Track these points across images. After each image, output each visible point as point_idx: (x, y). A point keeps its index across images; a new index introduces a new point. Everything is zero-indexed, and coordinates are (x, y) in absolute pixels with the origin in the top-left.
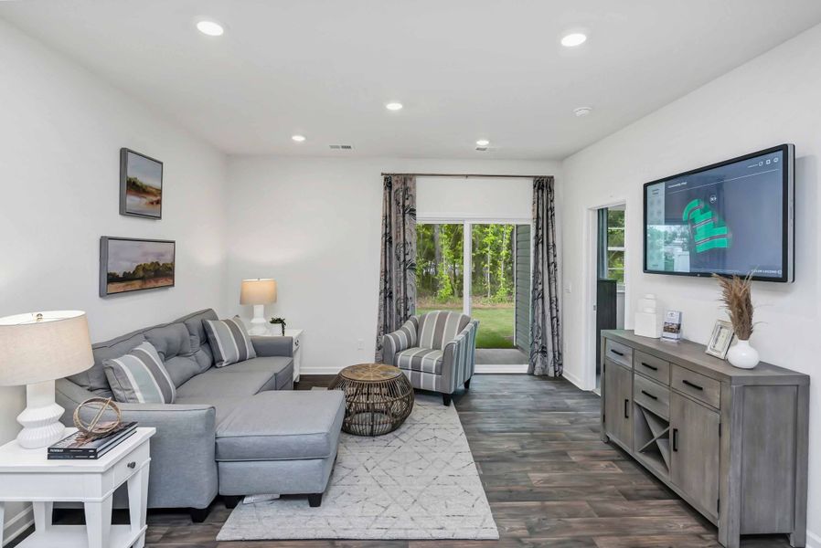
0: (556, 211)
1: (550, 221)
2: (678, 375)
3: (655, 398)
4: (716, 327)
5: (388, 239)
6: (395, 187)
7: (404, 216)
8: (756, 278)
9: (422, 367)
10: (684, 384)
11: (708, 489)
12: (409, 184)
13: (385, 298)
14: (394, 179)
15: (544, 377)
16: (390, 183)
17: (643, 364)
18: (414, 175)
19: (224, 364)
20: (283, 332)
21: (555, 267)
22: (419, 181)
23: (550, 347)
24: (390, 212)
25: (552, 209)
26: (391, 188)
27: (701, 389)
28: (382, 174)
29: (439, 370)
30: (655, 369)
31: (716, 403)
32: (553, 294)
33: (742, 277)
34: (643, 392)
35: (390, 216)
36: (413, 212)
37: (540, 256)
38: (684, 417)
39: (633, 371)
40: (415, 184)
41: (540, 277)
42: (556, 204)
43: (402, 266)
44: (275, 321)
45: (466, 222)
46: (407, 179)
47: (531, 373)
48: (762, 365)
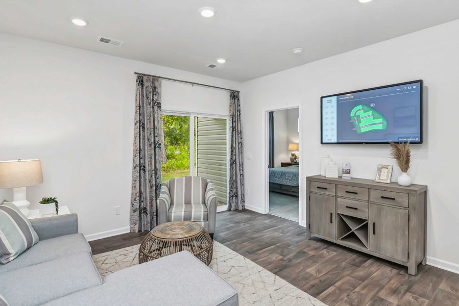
0: (242, 112)
1: (239, 118)
2: (375, 195)
3: (356, 209)
4: (378, 168)
5: (141, 125)
6: (146, 84)
7: (153, 108)
8: (411, 143)
9: (192, 218)
10: (382, 199)
11: (400, 249)
12: (157, 84)
13: (140, 170)
14: (145, 78)
15: (237, 210)
16: (142, 81)
17: (347, 192)
18: (160, 77)
19: (11, 259)
20: (57, 211)
21: (241, 145)
22: (164, 82)
23: (239, 193)
24: (143, 103)
25: (239, 111)
26: (142, 85)
27: (394, 199)
28: (136, 73)
29: (206, 219)
30: (356, 193)
31: (406, 205)
32: (241, 161)
33: (405, 143)
34: (347, 207)
35: (143, 106)
36: (159, 105)
37: (234, 139)
38: (380, 215)
39: (336, 197)
40: (161, 84)
41: (234, 151)
42: (242, 108)
43: (153, 145)
44: (46, 201)
45: (192, 115)
46: (155, 79)
47: (229, 210)
48: (412, 185)
